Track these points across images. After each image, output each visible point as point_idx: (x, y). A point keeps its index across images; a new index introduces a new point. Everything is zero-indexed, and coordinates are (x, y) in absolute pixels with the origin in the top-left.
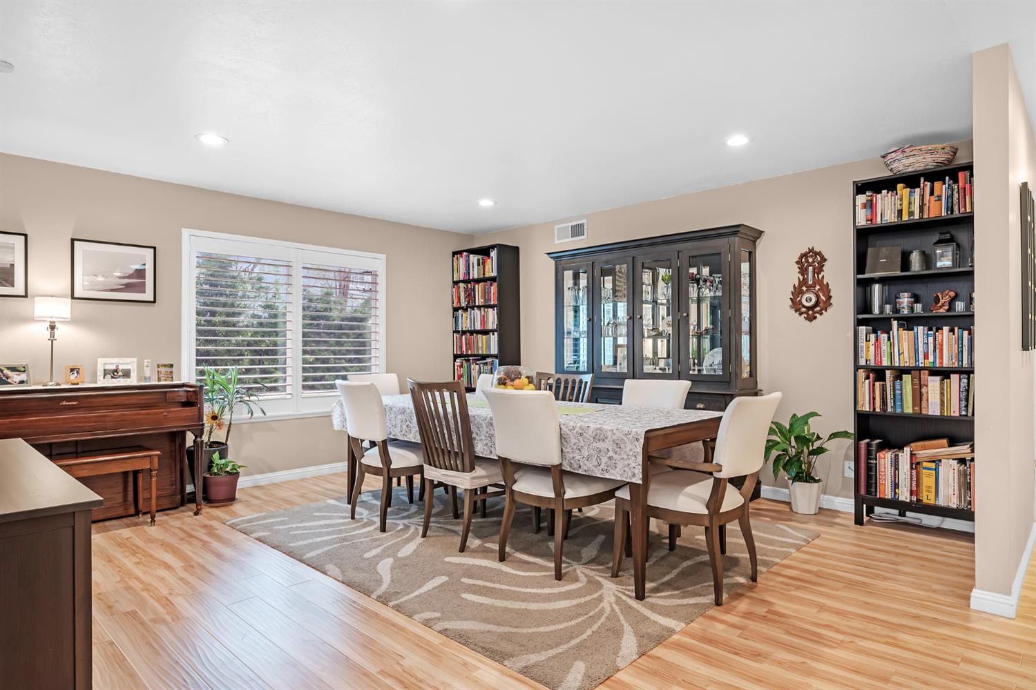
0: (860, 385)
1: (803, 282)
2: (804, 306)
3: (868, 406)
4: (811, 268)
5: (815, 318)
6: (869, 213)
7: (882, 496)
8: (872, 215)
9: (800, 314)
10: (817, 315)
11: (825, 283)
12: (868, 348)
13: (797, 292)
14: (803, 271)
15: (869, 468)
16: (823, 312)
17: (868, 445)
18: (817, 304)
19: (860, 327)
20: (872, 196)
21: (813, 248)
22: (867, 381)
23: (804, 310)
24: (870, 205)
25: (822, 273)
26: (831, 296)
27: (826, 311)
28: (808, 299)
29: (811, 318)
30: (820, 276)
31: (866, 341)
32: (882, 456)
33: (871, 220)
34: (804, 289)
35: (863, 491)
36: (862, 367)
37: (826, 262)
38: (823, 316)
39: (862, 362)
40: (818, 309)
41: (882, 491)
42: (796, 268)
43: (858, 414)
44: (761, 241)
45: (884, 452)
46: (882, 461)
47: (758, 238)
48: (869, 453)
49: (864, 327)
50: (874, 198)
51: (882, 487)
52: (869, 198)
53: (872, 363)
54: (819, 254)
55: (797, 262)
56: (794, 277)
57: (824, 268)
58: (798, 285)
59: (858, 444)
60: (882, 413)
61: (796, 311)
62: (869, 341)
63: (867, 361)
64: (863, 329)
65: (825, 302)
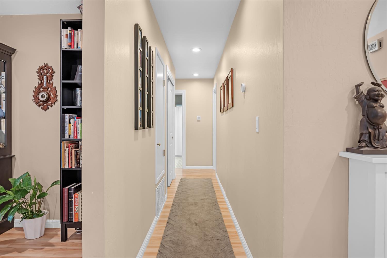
0: (63, 151)
1: (41, 85)
2: (41, 101)
3: (67, 165)
4: (45, 77)
5: (48, 108)
6: (69, 41)
7: (76, 221)
8: (71, 43)
9: (39, 106)
10: (49, 106)
11: (54, 87)
12: (70, 127)
13: (37, 91)
14: (41, 78)
15: (70, 204)
16: (53, 105)
17: (69, 189)
18: (48, 99)
19: (65, 114)
20: (71, 31)
21: (47, 64)
22: (67, 149)
23: (41, 103)
24: (70, 37)
25: (52, 80)
26: (57, 95)
27: (54, 104)
28: (43, 96)
29: (46, 109)
30: (51, 82)
31: (69, 123)
32: (76, 196)
33: (71, 46)
34: (42, 89)
35: (66, 219)
36: (66, 140)
37: (55, 74)
38: (52, 107)
39: (67, 137)
40: (50, 103)
41: (76, 217)
42: (36, 76)
43: (62, 170)
44: (15, 56)
45: (78, 193)
46: (76, 199)
47: (13, 54)
48: (69, 194)
49: (68, 115)
50: (73, 33)
51: (76, 215)
52: (70, 32)
53: (72, 137)
54: (51, 68)
55: (37, 72)
56: (35, 81)
57: (53, 78)
58: (38, 87)
59: (62, 189)
60: (76, 169)
61: (37, 103)
62: (71, 123)
63: (69, 136)
64: (67, 116)
65: (53, 99)
